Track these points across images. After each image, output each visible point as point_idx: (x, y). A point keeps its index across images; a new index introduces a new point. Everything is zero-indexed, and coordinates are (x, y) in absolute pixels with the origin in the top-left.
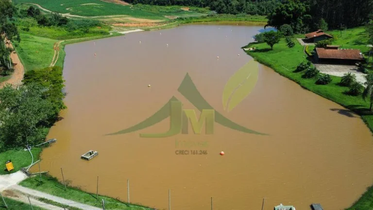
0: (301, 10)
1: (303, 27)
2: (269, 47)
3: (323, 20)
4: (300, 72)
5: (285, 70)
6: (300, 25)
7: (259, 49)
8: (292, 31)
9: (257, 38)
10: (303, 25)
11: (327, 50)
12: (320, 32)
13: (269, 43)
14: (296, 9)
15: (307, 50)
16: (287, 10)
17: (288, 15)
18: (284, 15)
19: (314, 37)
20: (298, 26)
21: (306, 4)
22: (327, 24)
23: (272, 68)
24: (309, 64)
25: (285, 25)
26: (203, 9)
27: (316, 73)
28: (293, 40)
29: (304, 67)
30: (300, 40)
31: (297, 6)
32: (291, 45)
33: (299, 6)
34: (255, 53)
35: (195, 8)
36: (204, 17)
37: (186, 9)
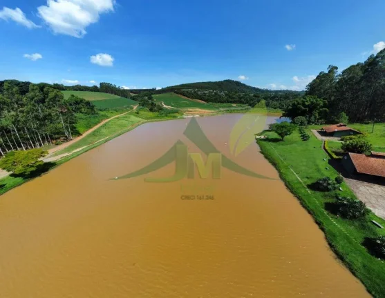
0: (318, 105)
1: (318, 119)
2: (279, 137)
3: (344, 114)
4: (322, 193)
5: (295, 177)
6: (315, 117)
7: (270, 137)
8: (306, 122)
9: (271, 126)
10: (318, 117)
11: (373, 160)
12: (341, 126)
13: (280, 134)
14: (312, 103)
15: (327, 148)
16: (304, 105)
17: (303, 108)
18: (299, 109)
19: (335, 132)
20: (313, 118)
21: (324, 99)
22: (348, 118)
23: (277, 169)
24: (338, 181)
25: (299, 117)
26: (244, 105)
27: (364, 214)
28: (307, 132)
29: (330, 187)
30: (315, 132)
31: (315, 101)
32: (305, 138)
33: (316, 101)
34: (264, 142)
35: (239, 105)
36: (242, 110)
37: (234, 105)
